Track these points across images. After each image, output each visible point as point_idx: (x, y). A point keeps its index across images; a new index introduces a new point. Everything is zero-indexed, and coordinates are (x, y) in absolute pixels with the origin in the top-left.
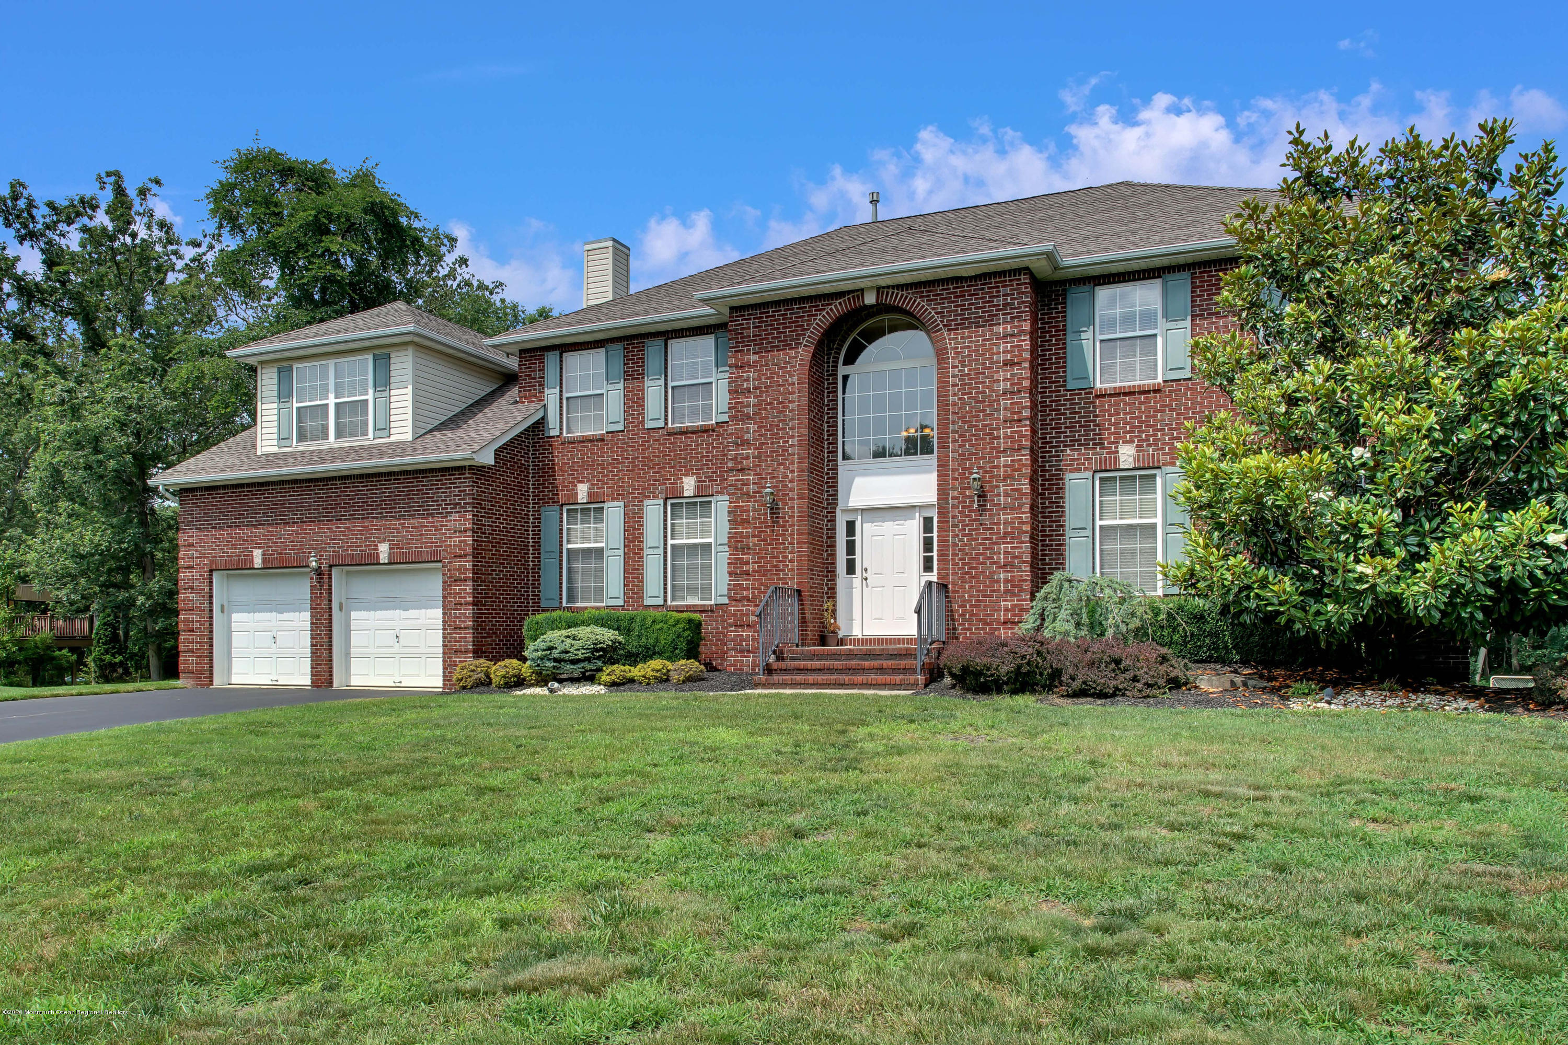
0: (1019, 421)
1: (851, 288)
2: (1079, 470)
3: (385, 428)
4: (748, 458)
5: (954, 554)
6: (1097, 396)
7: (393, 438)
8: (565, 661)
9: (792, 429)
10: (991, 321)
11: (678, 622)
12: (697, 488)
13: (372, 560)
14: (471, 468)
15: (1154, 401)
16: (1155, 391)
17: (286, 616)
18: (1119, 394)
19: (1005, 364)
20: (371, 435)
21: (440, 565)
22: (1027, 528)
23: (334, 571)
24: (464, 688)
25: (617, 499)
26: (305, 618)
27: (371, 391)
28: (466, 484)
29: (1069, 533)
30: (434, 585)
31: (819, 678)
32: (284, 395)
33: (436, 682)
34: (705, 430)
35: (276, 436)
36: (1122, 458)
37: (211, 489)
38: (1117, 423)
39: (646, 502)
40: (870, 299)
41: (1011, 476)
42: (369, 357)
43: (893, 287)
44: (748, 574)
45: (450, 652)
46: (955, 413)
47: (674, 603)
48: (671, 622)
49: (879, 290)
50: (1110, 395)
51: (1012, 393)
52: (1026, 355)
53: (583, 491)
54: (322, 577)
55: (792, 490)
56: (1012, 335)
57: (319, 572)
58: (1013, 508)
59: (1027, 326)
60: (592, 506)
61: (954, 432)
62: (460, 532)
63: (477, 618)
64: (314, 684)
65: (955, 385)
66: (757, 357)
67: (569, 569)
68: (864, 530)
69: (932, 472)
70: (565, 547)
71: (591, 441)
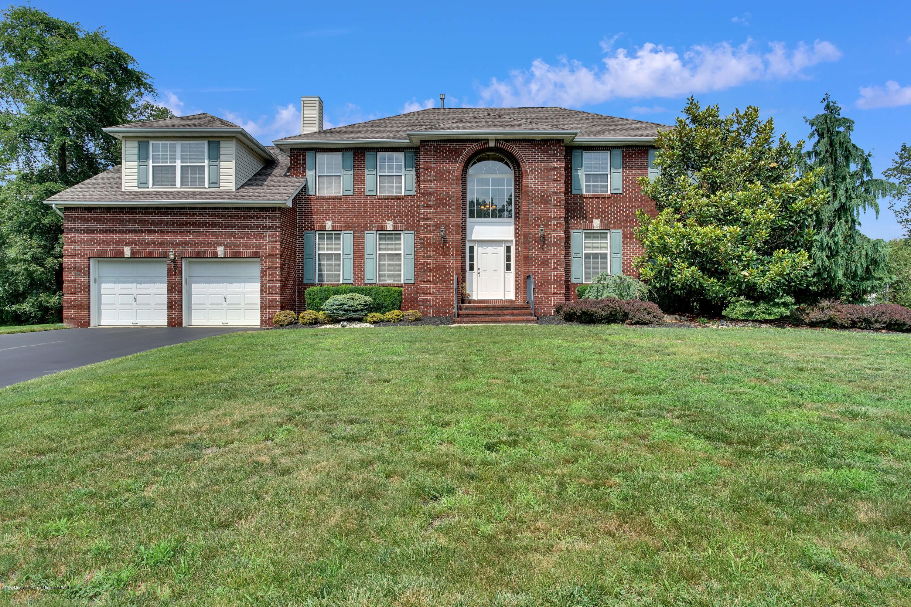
0: (560, 205)
1: (483, 138)
2: (576, 229)
3: (215, 182)
4: (430, 213)
5: (531, 263)
6: (585, 198)
7: (222, 189)
8: (350, 311)
9: (453, 201)
10: (547, 161)
11: (395, 291)
12: (394, 226)
13: (213, 255)
14: (279, 208)
15: (608, 202)
16: (608, 198)
17: (144, 285)
18: (593, 198)
19: (554, 180)
20: (206, 185)
21: (259, 259)
22: (563, 252)
23: (184, 260)
24: (282, 325)
25: (349, 230)
26: (164, 287)
27: (207, 161)
28: (277, 217)
29: (573, 256)
30: (256, 270)
31: (482, 318)
32: (143, 156)
33: (256, 322)
34: (398, 198)
35: (136, 181)
36: (595, 225)
37: (90, 209)
38: (592, 210)
39: (366, 232)
40: (492, 144)
41: (556, 230)
42: (206, 143)
43: (503, 140)
44: (430, 269)
45: (264, 306)
46: (531, 200)
47: (381, 283)
48: (392, 292)
49: (496, 141)
50: (590, 198)
51: (557, 193)
52: (563, 177)
53: (329, 224)
54: (176, 264)
55: (453, 230)
56: (557, 168)
57: (175, 261)
58: (557, 243)
59: (563, 165)
60: (333, 232)
61: (531, 208)
62: (273, 242)
63: (282, 288)
64: (169, 324)
65: (531, 188)
66: (435, 165)
67: (320, 264)
68: (478, 251)
69: (511, 225)
70: (317, 252)
71: (333, 199)
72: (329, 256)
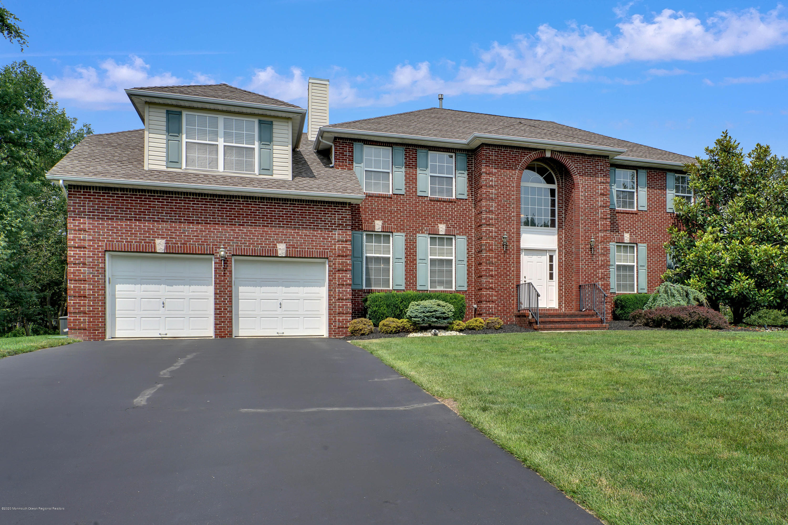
0: (606, 219)
1: (541, 148)
3: (268, 169)
4: (494, 219)
6: (616, 212)
7: (276, 177)
9: (513, 208)
10: (595, 175)
12: (447, 230)
15: (635, 217)
16: (635, 214)
18: (624, 213)
20: (256, 172)
21: (326, 261)
22: (609, 263)
23: (233, 259)
25: (400, 232)
27: (257, 143)
28: (348, 214)
29: (610, 267)
32: (172, 130)
34: (451, 202)
35: (164, 158)
36: (625, 238)
38: (623, 224)
39: (419, 235)
40: (548, 155)
41: (603, 241)
42: (256, 121)
43: (558, 151)
44: (492, 276)
45: (335, 313)
47: (433, 289)
49: (552, 151)
50: (621, 213)
51: (603, 207)
52: (608, 192)
53: (378, 225)
55: (513, 237)
56: (603, 183)
58: (604, 255)
60: (383, 233)
61: (582, 220)
62: (342, 241)
64: (216, 335)
65: (582, 200)
66: (496, 171)
67: (367, 268)
68: (524, 258)
69: (554, 235)
70: (365, 255)
71: (383, 197)
72: (378, 260)
